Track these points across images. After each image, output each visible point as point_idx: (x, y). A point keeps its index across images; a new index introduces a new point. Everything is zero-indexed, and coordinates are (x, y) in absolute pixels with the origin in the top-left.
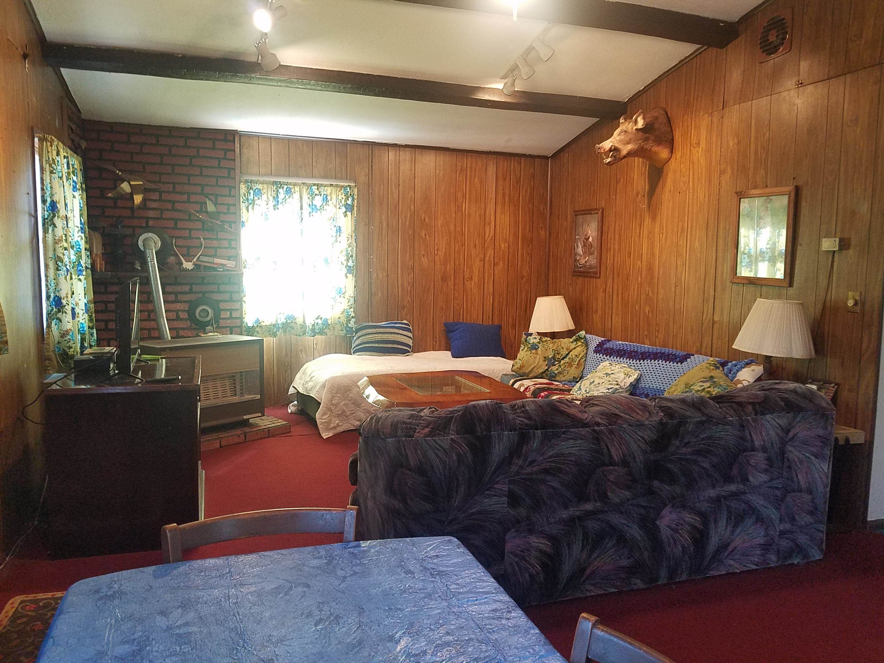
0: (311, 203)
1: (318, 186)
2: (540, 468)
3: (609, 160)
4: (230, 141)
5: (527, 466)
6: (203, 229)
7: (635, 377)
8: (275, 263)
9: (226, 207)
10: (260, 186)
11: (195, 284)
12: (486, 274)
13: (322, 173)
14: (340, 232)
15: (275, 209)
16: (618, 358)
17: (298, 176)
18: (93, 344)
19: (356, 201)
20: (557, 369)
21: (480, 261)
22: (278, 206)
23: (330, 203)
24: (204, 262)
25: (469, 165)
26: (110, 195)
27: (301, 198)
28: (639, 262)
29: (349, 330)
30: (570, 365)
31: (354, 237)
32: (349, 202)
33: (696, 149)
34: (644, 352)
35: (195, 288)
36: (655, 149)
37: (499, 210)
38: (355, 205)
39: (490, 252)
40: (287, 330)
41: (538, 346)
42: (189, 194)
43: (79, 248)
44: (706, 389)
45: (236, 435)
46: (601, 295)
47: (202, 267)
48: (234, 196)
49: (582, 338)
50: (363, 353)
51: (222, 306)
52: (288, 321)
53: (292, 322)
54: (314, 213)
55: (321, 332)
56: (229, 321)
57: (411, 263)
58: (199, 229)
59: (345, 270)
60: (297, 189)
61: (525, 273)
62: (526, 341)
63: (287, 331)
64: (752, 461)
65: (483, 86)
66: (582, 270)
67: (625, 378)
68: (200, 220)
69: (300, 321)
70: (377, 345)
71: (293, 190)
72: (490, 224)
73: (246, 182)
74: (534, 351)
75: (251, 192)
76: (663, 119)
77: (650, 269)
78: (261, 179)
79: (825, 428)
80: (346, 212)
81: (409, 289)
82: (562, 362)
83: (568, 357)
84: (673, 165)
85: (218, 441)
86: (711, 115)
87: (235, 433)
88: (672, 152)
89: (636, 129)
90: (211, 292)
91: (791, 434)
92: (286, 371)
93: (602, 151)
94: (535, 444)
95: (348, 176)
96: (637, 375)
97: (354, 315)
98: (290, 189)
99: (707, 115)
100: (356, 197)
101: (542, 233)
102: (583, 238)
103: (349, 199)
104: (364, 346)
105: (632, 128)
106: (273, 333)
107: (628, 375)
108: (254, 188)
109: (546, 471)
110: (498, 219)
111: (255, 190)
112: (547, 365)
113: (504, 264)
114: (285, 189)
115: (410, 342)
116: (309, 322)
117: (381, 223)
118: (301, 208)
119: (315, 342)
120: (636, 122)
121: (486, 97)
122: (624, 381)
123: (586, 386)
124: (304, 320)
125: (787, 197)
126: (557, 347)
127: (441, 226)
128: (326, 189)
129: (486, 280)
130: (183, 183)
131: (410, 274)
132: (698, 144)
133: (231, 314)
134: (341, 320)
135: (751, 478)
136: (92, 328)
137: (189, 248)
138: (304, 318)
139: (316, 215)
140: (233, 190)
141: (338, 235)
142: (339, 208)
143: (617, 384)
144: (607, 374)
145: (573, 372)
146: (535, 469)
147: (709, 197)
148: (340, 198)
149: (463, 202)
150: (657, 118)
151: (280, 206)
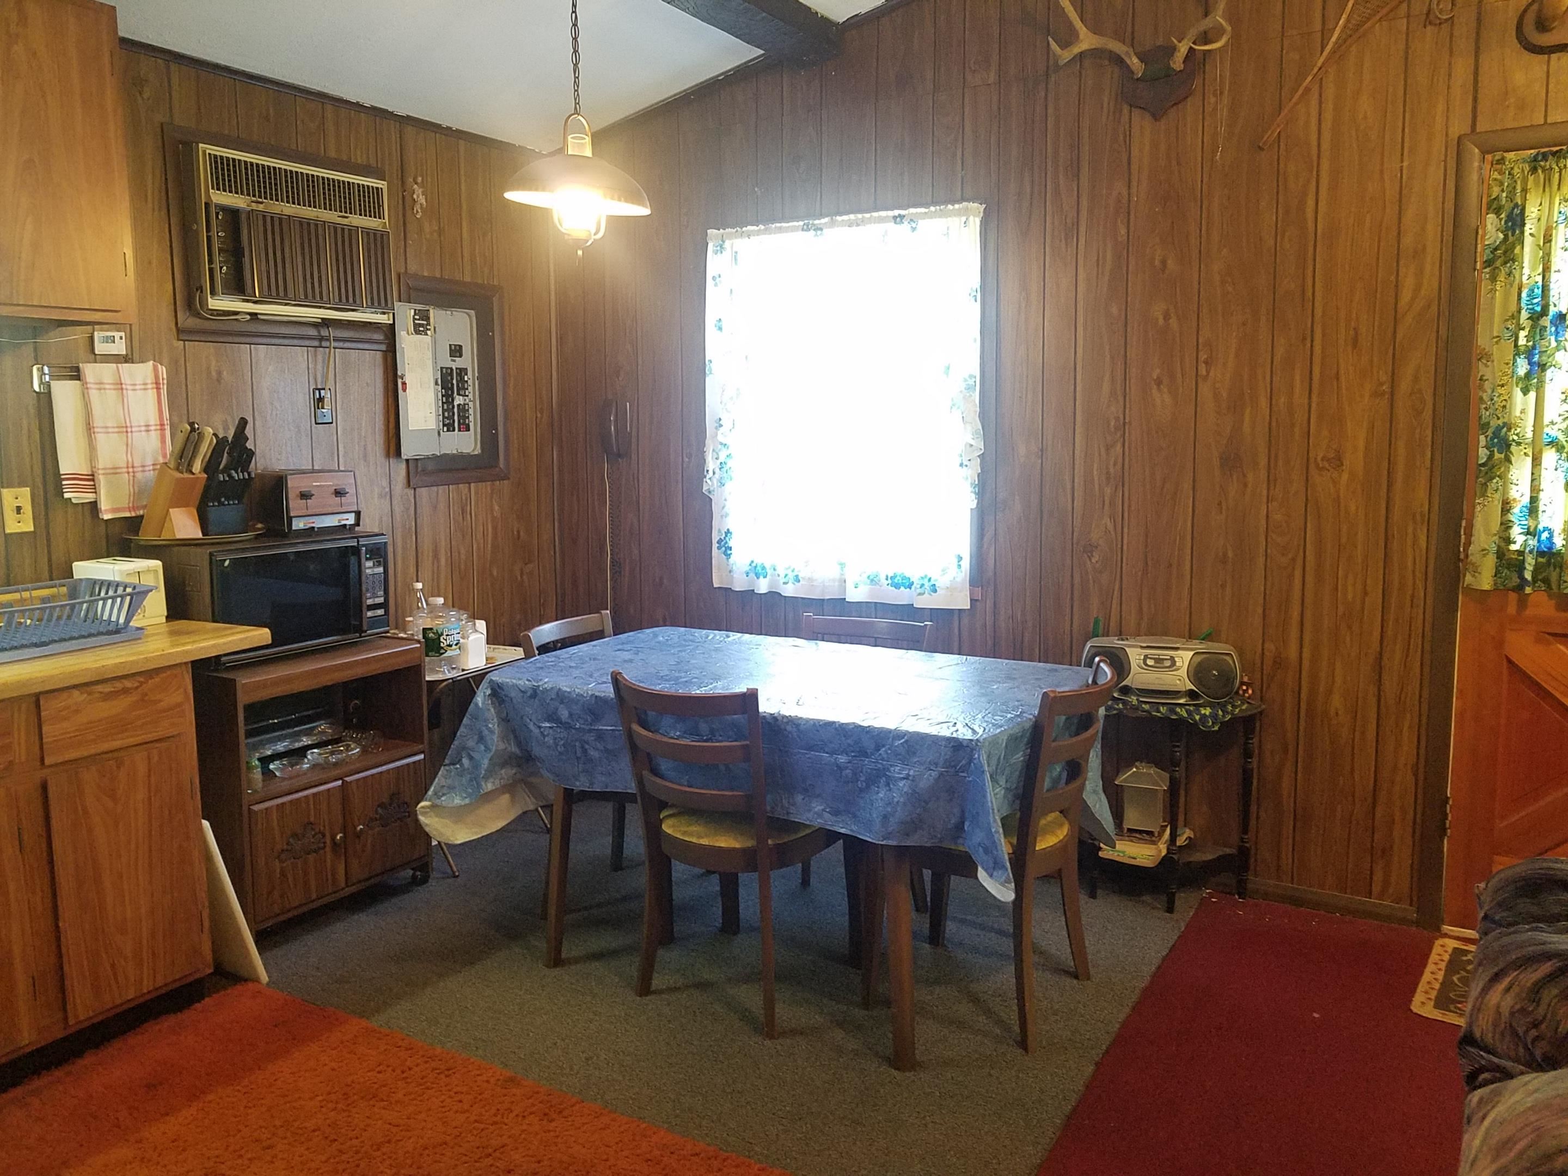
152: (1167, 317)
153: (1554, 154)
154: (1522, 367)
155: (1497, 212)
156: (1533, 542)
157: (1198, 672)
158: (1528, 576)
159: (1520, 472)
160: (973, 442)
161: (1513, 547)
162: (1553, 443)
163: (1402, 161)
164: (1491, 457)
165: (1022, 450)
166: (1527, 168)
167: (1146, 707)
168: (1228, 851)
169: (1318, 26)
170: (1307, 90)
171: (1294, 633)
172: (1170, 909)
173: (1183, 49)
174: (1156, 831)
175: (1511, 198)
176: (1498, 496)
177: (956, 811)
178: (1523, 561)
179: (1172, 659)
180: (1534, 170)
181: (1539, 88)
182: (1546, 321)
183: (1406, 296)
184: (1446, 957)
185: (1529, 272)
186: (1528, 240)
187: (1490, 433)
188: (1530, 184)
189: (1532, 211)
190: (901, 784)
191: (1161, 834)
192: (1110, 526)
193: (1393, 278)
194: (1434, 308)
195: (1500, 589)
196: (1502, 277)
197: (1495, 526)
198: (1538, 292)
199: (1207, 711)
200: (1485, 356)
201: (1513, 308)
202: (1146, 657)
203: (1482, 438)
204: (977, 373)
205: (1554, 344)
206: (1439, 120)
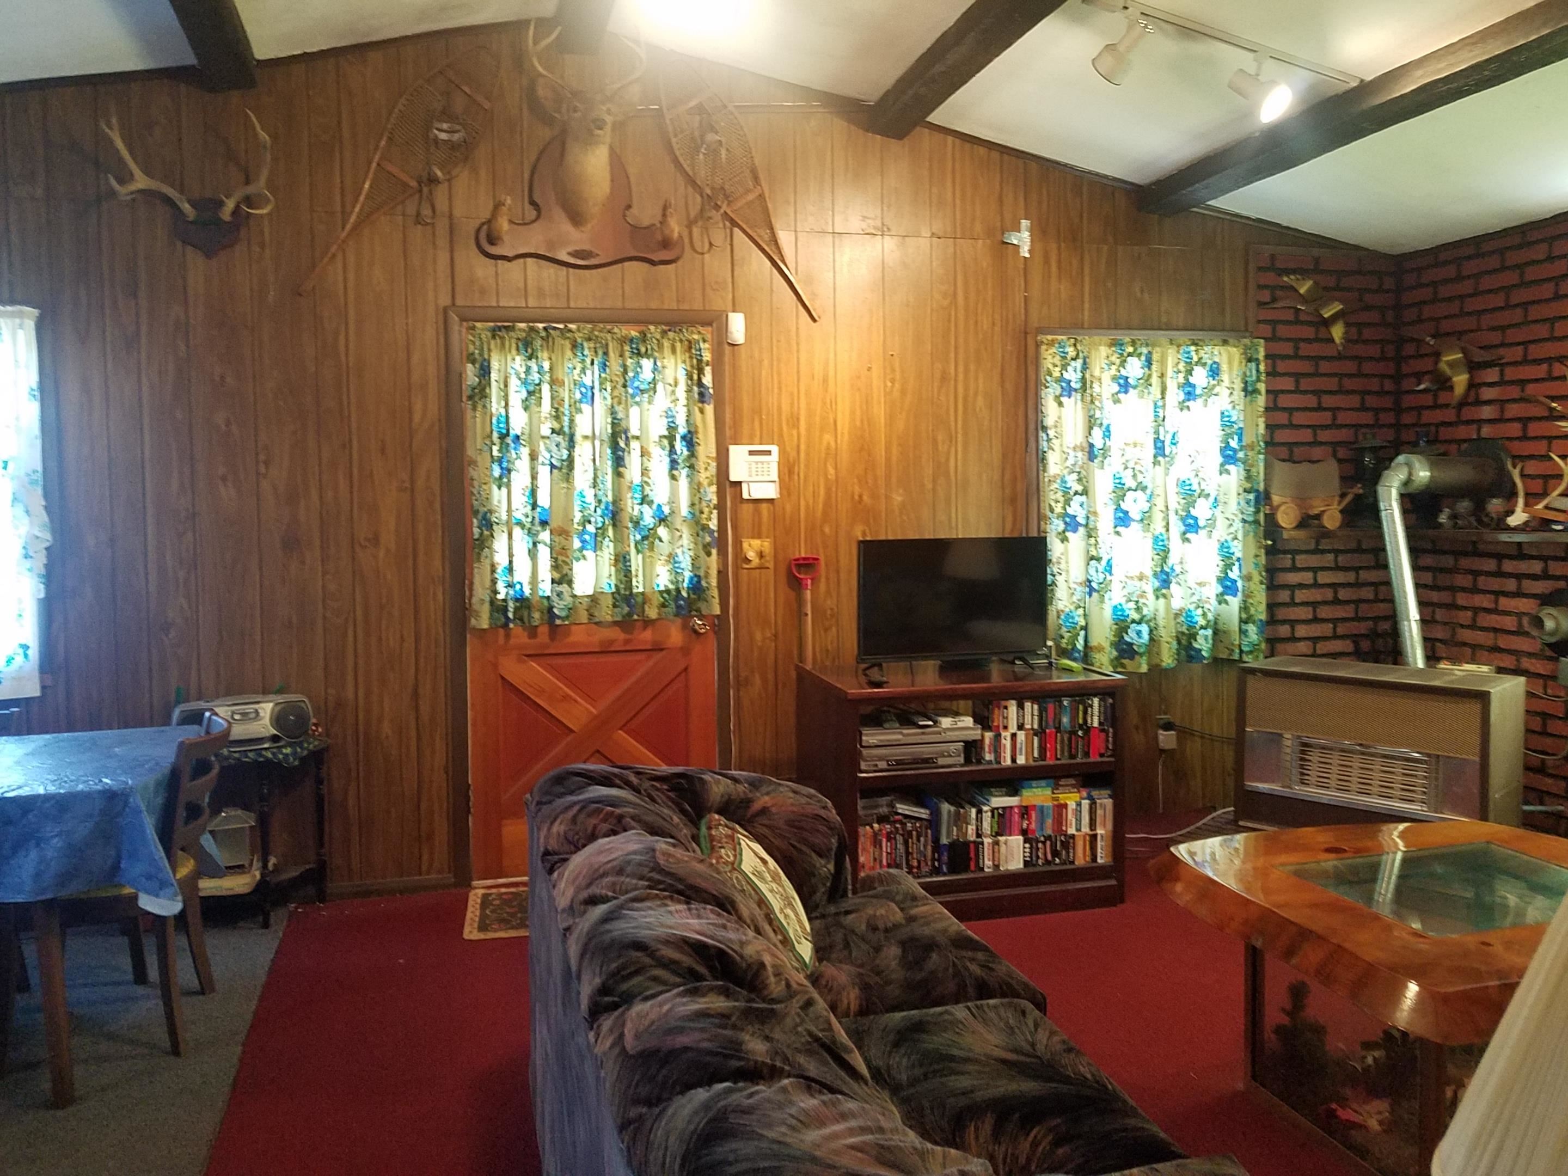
24: (1557, 510)
26: (1425, 385)
35: (1552, 567)
42: (1550, 361)
130: (1539, 340)
152: (228, 423)
153: (505, 327)
154: (497, 472)
155: (473, 362)
156: (511, 592)
157: (278, 720)
158: (511, 615)
159: (500, 544)
160: (39, 534)
161: (500, 597)
162: (520, 524)
163: (407, 317)
164: (481, 534)
165: (91, 541)
166: (489, 334)
167: (236, 755)
168: (311, 866)
169: (339, 208)
170: (334, 256)
171: (350, 678)
172: (266, 925)
173: (230, 205)
174: (246, 864)
175: (481, 354)
176: (488, 561)
177: (113, 853)
178: (506, 607)
179: (257, 712)
180: (494, 337)
181: (492, 281)
182: (509, 440)
183: (417, 417)
184: (479, 901)
185: (496, 406)
186: (494, 384)
187: (480, 517)
188: (492, 346)
189: (495, 365)
190: (55, 840)
191: (251, 864)
192: (186, 606)
193: (407, 403)
194: (437, 428)
195: (493, 628)
196: (479, 408)
197: (488, 583)
198: (503, 419)
199: (288, 751)
200: (473, 463)
201: (488, 430)
202: (233, 713)
203: (475, 521)
204: (40, 468)
205: (514, 456)
206: (431, 294)
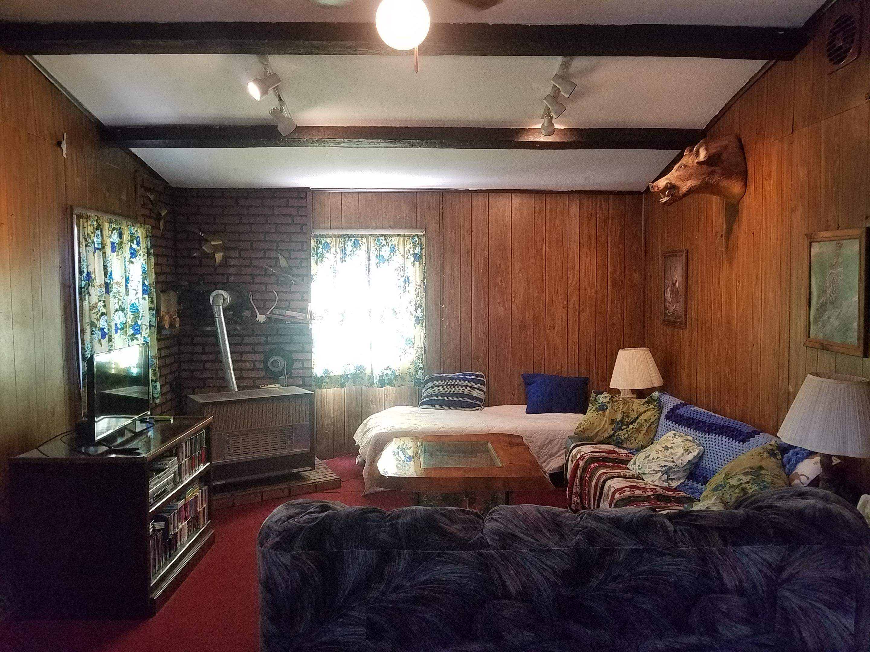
0: (378, 255)
1: (385, 236)
2: (409, 595)
3: (665, 200)
4: (302, 198)
5: (391, 592)
6: (277, 283)
7: (695, 454)
8: (342, 314)
9: (299, 261)
10: (329, 240)
11: (271, 335)
12: (570, 322)
13: (392, 223)
14: (408, 282)
15: (342, 262)
16: (686, 428)
17: (367, 227)
18: (156, 396)
19: (424, 250)
20: (624, 435)
21: (563, 308)
22: (345, 259)
23: (397, 253)
24: (278, 315)
25: (549, 207)
26: (195, 255)
27: (368, 249)
28: (719, 314)
29: (418, 382)
30: (638, 430)
31: (422, 287)
32: (418, 251)
33: (768, 182)
34: (712, 424)
35: (270, 339)
36: (724, 183)
37: (583, 253)
38: (424, 254)
39: (574, 299)
40: (357, 380)
41: (606, 406)
42: (265, 251)
43: (136, 309)
44: (743, 485)
45: (280, 489)
46: (687, 349)
47: (273, 320)
48: (306, 251)
49: (655, 400)
50: (427, 406)
51: (295, 356)
52: (358, 372)
53: (361, 373)
54: (381, 264)
55: (390, 384)
56: (301, 371)
57: (485, 311)
58: (274, 284)
59: (414, 320)
60: (364, 240)
61: (615, 320)
62: (595, 400)
63: (357, 382)
64: (723, 607)
65: (527, 128)
66: (670, 318)
67: (683, 455)
68: (274, 275)
69: (368, 372)
70: (443, 398)
71: (360, 242)
72: (573, 267)
73: (316, 236)
74: (601, 412)
75: (320, 246)
76: (734, 148)
77: (729, 322)
78: (330, 232)
79: (845, 568)
80: (414, 262)
81: (484, 338)
82: (631, 427)
83: (637, 422)
84: (747, 201)
85: (260, 495)
86: (781, 140)
87: (279, 487)
88: (745, 185)
89: (697, 163)
90: (286, 343)
91: (786, 574)
92: (356, 422)
93: (656, 190)
94: (401, 566)
95: (418, 224)
96: (697, 451)
97: (421, 366)
98: (358, 241)
99: (777, 141)
100: (424, 246)
101: (636, 276)
102: (671, 283)
103: (417, 248)
104: (430, 398)
105: (693, 162)
106: (341, 384)
107: (687, 451)
108: (323, 242)
109: (416, 600)
110: (583, 263)
111: (324, 244)
112: (613, 429)
113: (591, 310)
114: (352, 242)
115: (482, 395)
116: (377, 375)
117: (453, 271)
118: (369, 260)
119: (386, 393)
120: (697, 154)
121: (531, 139)
122: (682, 458)
123: (639, 461)
124: (372, 371)
125: (857, 241)
126: (628, 409)
127: (519, 273)
128: (393, 240)
129: (571, 329)
130: (259, 241)
131: (485, 322)
132: (770, 176)
133: (303, 364)
134: (411, 371)
135: (721, 629)
136: (156, 382)
137: (265, 301)
138: (371, 369)
139: (384, 266)
140: (305, 244)
141: (407, 285)
142: (407, 258)
143: (673, 462)
144: (666, 448)
145: (641, 438)
146: (402, 596)
147: (782, 239)
148: (408, 247)
149: (542, 246)
150: (726, 147)
151: (348, 258)
